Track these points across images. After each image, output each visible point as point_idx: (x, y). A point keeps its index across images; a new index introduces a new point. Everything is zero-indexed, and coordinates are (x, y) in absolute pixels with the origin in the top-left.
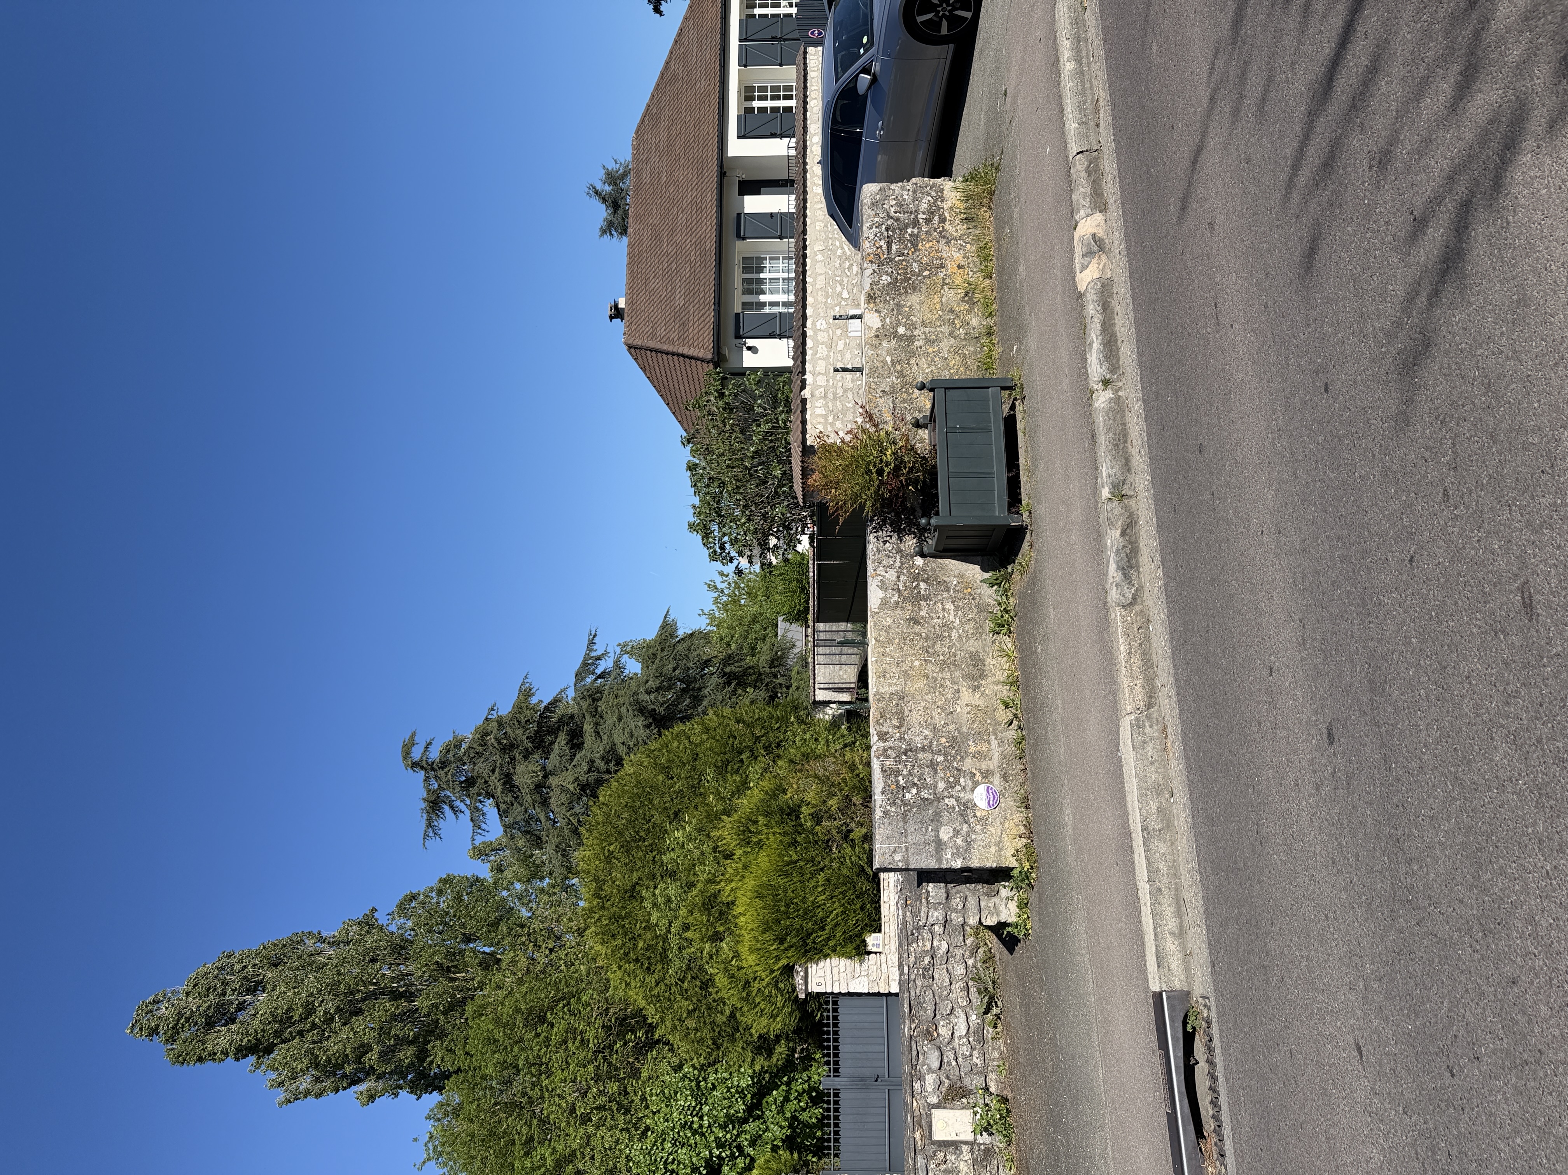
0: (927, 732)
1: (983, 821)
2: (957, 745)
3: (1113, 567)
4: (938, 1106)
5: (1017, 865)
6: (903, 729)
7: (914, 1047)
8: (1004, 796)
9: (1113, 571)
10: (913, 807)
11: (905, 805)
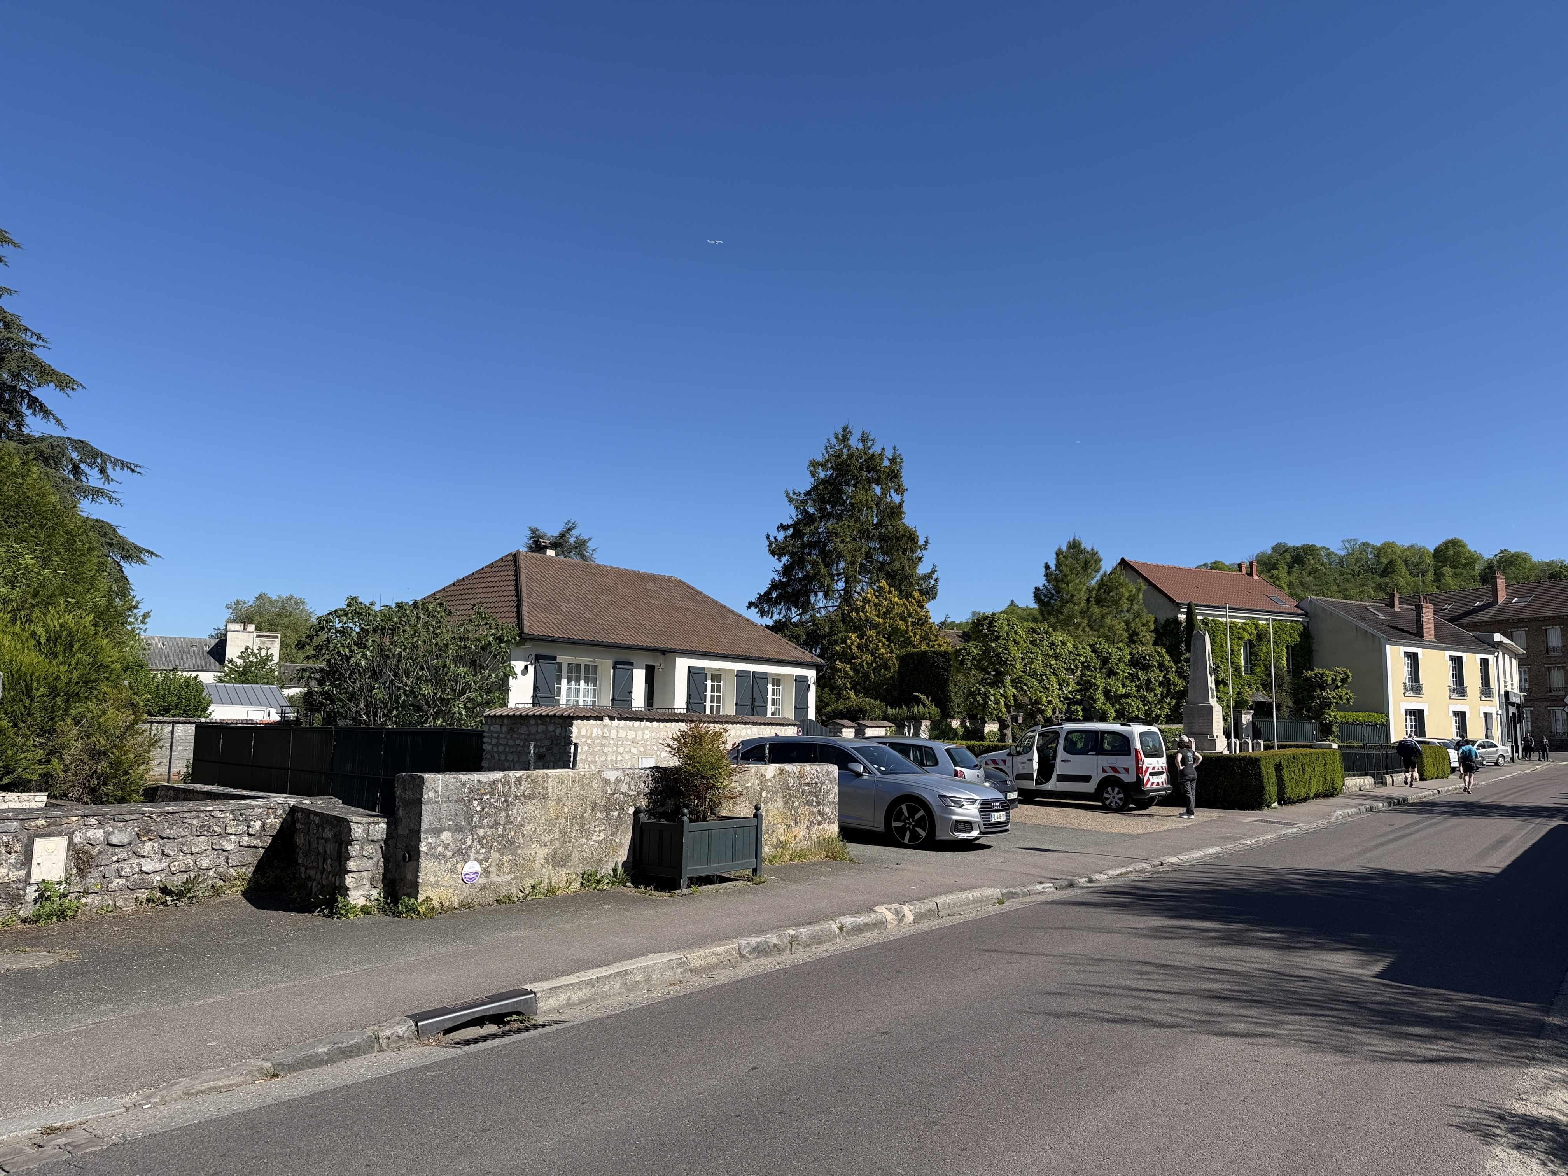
0: (519, 819)
1: (453, 870)
2: (508, 845)
3: (758, 939)
4: (70, 843)
5: (419, 901)
6: (522, 798)
7: (134, 817)
8: (471, 887)
9: (755, 940)
10: (467, 807)
11: (469, 801)
